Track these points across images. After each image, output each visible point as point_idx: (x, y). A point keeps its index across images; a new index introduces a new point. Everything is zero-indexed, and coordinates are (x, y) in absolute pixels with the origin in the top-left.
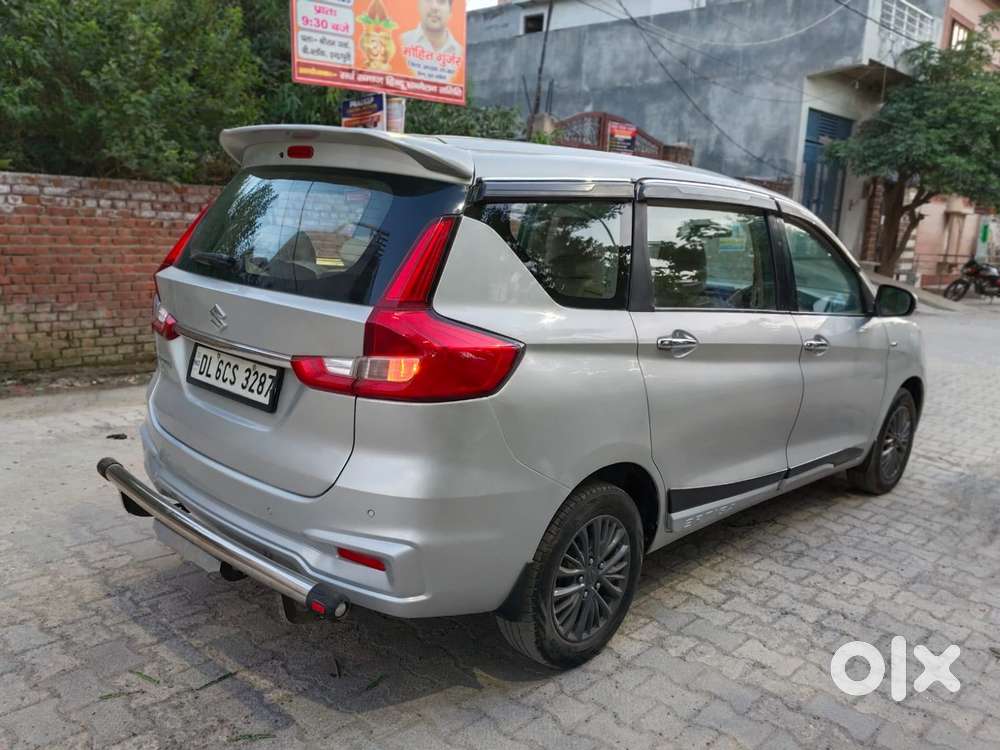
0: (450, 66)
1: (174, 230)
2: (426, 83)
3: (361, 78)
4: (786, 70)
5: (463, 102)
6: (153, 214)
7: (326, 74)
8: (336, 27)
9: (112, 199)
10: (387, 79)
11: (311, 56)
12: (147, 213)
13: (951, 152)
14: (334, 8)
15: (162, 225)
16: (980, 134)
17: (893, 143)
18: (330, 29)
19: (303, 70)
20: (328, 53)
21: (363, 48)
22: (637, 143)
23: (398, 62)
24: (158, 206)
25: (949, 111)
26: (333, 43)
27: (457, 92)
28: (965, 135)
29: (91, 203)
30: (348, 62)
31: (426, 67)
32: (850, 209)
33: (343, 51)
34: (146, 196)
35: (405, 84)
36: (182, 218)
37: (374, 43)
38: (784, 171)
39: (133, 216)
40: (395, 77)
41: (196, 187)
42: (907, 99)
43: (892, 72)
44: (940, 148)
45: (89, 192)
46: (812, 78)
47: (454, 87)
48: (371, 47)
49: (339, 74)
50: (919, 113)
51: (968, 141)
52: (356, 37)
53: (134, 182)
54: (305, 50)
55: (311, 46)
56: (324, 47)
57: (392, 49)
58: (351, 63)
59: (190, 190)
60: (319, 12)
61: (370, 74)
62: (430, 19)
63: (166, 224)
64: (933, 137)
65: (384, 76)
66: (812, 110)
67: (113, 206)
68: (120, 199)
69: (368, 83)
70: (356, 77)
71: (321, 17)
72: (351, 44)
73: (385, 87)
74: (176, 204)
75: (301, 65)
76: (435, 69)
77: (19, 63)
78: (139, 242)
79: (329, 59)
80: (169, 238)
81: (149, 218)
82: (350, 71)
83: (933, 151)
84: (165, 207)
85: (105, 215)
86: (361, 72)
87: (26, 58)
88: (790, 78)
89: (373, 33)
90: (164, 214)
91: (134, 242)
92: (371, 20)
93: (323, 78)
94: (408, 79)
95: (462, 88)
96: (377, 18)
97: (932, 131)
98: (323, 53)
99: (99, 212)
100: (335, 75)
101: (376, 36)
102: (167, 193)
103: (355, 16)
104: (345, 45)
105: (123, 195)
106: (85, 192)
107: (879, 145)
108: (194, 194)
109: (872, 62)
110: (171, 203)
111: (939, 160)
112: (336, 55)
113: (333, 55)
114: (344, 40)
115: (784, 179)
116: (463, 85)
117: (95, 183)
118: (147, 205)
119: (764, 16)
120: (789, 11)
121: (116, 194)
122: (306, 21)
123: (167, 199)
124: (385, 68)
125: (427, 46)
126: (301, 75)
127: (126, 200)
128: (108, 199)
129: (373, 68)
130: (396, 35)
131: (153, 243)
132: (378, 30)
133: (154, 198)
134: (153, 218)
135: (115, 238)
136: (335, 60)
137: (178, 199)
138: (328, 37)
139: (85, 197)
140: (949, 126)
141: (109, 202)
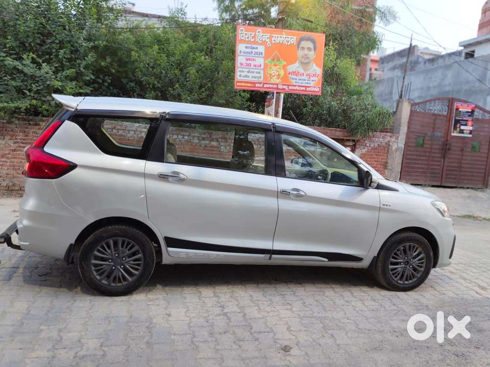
0: (314, 78)
1: (206, 148)
2: (299, 86)
3: (265, 86)
5: (320, 94)
6: (198, 141)
7: (249, 85)
8: (255, 66)
9: (183, 135)
10: (279, 85)
11: (243, 78)
12: (196, 141)
14: (255, 58)
15: (201, 146)
18: (252, 67)
19: (238, 84)
20: (250, 76)
21: (267, 73)
22: (476, 113)
23: (285, 79)
24: (201, 139)
26: (253, 72)
27: (317, 89)
29: (175, 137)
30: (260, 80)
31: (299, 80)
33: (258, 75)
34: (196, 135)
35: (288, 88)
36: (209, 144)
37: (273, 71)
39: (190, 142)
40: (283, 85)
41: (217, 132)
45: (175, 132)
47: (314, 87)
48: (272, 72)
49: (255, 85)
52: (264, 70)
53: (192, 129)
54: (240, 76)
55: (243, 74)
56: (248, 74)
57: (282, 73)
58: (261, 80)
59: (214, 133)
60: (248, 60)
61: (269, 84)
62: (303, 59)
63: (203, 146)
65: (277, 84)
67: (183, 138)
68: (186, 135)
69: (269, 88)
70: (263, 85)
71: (248, 62)
72: (262, 72)
73: (277, 88)
74: (208, 138)
75: (239, 82)
76: (305, 80)
77: (151, 86)
78: (192, 152)
79: (251, 79)
80: (203, 151)
81: (196, 143)
82: (261, 83)
84: (203, 139)
85: (180, 141)
86: (266, 84)
87: (154, 85)
89: (273, 67)
90: (203, 142)
91: (190, 152)
92: (272, 61)
93: (248, 87)
94: (289, 85)
95: (319, 88)
96: (276, 61)
98: (248, 77)
99: (178, 140)
100: (253, 85)
101: (275, 68)
102: (205, 134)
103: (265, 60)
104: (259, 73)
105: (187, 134)
106: (173, 132)
108: (215, 135)
110: (206, 137)
112: (255, 77)
113: (253, 77)
114: (259, 71)
116: (320, 86)
117: (177, 129)
118: (196, 138)
121: (185, 133)
122: (241, 64)
123: (205, 136)
124: (278, 81)
125: (301, 71)
126: (238, 86)
127: (188, 136)
128: (181, 135)
129: (272, 81)
130: (284, 67)
131: (197, 152)
132: (275, 65)
133: (199, 135)
134: (198, 143)
135: (183, 150)
136: (254, 79)
137: (209, 136)
138: (251, 70)
139: (173, 134)
141: (182, 137)
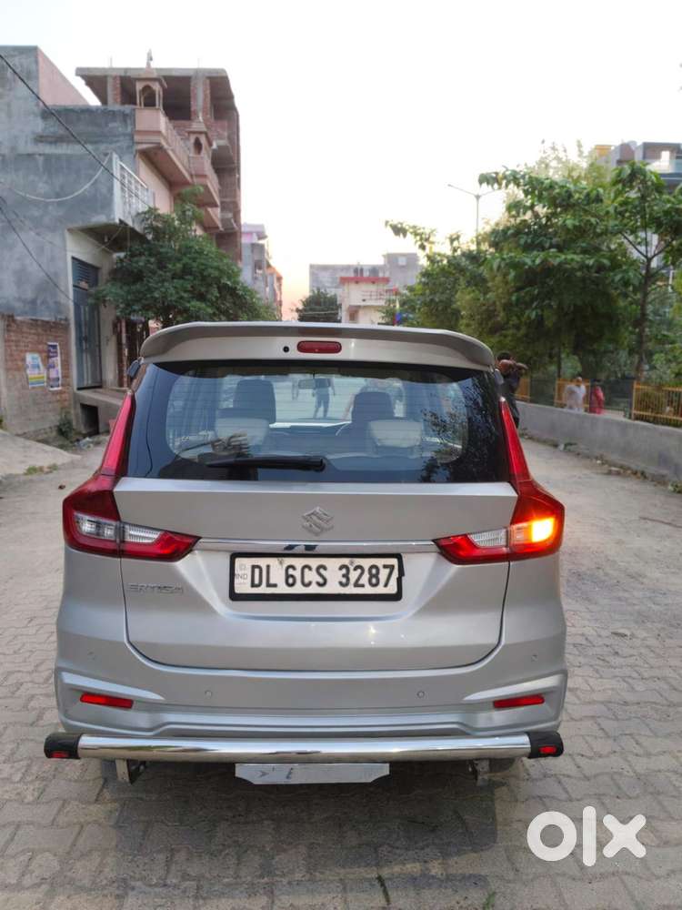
4: (46, 220)
13: (193, 298)
16: (210, 285)
17: (150, 290)
25: (184, 265)
28: (201, 285)
32: (107, 344)
38: (59, 312)
42: (146, 253)
43: (132, 230)
44: (185, 295)
46: (70, 230)
50: (162, 266)
51: (203, 290)
64: (178, 286)
66: (73, 258)
83: (182, 298)
88: (53, 229)
97: (175, 281)
107: (139, 292)
109: (121, 221)
111: (188, 305)
115: (61, 319)
119: (16, 170)
120: (41, 169)
140: (187, 277)
